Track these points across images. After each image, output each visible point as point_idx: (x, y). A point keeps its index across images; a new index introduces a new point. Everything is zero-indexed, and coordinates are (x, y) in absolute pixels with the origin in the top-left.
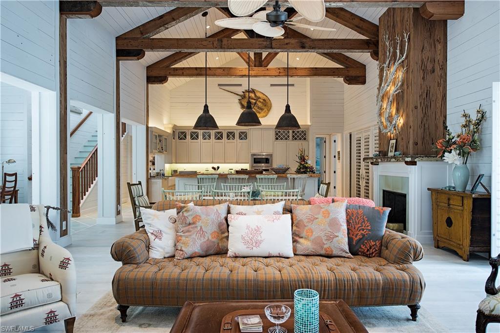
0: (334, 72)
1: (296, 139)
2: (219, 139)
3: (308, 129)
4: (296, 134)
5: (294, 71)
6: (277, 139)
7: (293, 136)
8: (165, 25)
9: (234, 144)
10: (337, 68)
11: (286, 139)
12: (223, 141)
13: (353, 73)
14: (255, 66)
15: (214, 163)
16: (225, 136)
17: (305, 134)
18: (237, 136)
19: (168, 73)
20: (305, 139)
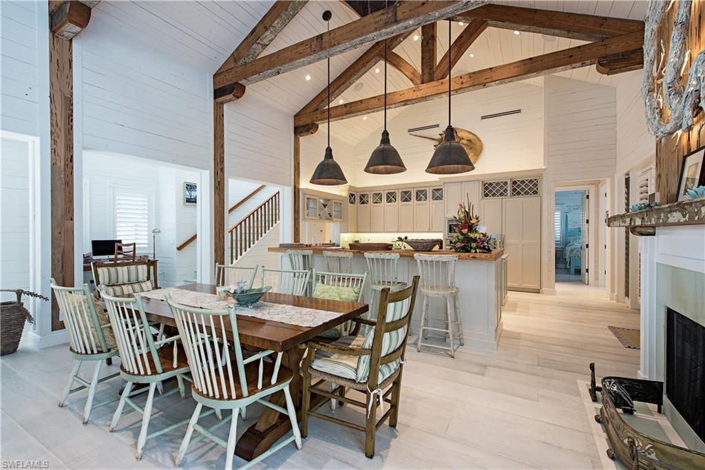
0: (571, 56)
1: (519, 193)
2: (406, 200)
3: (541, 176)
4: (519, 186)
5: (488, 75)
6: (486, 195)
7: (514, 190)
8: (257, 40)
9: (426, 206)
10: (579, 47)
11: (501, 194)
12: (427, 202)
13: (617, 47)
14: (422, 83)
15: (401, 232)
16: (414, 196)
17: (536, 185)
18: (430, 194)
19: (315, 119)
20: (535, 193)
